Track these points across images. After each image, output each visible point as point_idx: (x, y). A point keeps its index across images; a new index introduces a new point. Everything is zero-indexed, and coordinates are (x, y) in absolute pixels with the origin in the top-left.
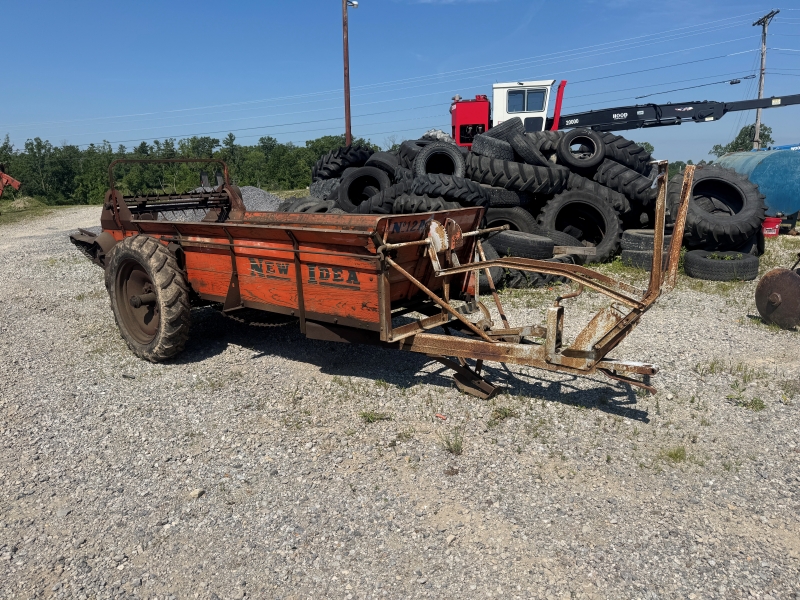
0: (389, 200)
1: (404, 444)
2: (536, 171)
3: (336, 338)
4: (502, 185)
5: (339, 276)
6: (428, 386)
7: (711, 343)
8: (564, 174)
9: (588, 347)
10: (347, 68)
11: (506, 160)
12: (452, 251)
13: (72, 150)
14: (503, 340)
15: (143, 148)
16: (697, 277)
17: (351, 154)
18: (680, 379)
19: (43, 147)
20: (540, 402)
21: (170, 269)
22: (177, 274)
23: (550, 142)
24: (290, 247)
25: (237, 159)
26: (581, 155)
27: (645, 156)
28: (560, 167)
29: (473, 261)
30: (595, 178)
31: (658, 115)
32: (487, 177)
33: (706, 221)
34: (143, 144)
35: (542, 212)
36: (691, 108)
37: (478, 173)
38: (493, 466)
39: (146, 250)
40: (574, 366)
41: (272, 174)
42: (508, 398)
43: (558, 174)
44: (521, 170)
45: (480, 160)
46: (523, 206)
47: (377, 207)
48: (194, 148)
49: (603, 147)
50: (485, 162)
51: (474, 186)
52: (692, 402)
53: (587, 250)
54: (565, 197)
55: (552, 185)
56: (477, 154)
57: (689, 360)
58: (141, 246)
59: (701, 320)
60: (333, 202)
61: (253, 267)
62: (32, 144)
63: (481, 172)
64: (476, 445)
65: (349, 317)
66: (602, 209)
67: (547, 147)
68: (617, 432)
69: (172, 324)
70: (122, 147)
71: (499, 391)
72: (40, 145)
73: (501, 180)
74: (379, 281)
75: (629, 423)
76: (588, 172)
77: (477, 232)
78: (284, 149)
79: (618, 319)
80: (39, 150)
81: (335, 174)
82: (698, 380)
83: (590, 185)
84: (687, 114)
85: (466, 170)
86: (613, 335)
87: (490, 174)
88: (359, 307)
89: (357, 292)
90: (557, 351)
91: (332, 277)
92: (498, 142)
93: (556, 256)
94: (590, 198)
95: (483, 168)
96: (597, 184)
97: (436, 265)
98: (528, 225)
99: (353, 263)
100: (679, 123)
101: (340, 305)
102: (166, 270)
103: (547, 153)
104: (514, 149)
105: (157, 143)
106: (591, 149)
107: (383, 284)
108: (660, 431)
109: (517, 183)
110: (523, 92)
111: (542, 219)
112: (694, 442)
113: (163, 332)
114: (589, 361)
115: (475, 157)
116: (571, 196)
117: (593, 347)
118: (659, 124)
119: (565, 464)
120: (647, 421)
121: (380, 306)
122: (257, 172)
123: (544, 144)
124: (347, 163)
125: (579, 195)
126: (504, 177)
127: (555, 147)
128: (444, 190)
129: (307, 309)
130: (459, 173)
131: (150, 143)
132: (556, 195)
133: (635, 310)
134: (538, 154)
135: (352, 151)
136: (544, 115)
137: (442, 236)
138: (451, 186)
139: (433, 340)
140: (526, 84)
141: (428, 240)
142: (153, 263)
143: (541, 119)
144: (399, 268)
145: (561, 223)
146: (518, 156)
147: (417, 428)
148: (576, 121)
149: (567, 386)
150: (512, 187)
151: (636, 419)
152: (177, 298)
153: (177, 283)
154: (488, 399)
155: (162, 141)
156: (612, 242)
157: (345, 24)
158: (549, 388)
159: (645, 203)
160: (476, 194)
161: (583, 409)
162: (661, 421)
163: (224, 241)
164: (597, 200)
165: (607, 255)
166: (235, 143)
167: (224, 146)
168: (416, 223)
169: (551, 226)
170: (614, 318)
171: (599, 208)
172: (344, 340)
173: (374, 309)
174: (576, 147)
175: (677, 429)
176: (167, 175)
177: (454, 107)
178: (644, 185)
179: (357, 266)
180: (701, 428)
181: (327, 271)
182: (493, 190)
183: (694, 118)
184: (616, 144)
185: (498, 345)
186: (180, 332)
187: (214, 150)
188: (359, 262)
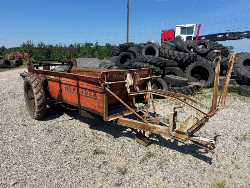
0: (131, 63)
1: (104, 167)
2: (184, 55)
3: (91, 117)
4: (172, 59)
5: (91, 93)
6: (125, 138)
7: (245, 125)
8: (195, 56)
9: (185, 131)
10: (128, 20)
11: (173, 50)
12: (136, 85)
13: (51, 46)
14: (153, 123)
15: (71, 46)
16: (243, 96)
17: (124, 48)
18: (229, 143)
19: (43, 45)
20: (167, 149)
21: (39, 87)
22: (42, 89)
23: (191, 44)
24: (76, 82)
25: (99, 50)
26: (202, 49)
27: (226, 50)
28: (194, 53)
29: (147, 89)
30: (207, 57)
31: (234, 36)
32: (166, 56)
33: (248, 74)
34: (71, 45)
35: (186, 69)
36: (246, 34)
37: (163, 55)
38: (137, 183)
39: (32, 80)
40: (180, 137)
41: (109, 54)
42: (155, 146)
43: (192, 56)
44: (179, 54)
45: (164, 50)
46: (179, 67)
47: (127, 66)
48: (86, 46)
49: (210, 46)
50: (166, 51)
51: (160, 59)
52: (233, 154)
53: (201, 83)
54: (195, 64)
55: (190, 59)
56: (164, 48)
57: (235, 133)
58: (30, 79)
59: (242, 114)
60: (115, 64)
61: (66, 88)
62: (40, 44)
63: (165, 54)
64: (133, 170)
65: (94, 110)
66: (208, 69)
67: (190, 46)
68: (196, 169)
69: (39, 107)
70: (65, 45)
71: (153, 142)
72: (42, 45)
73: (171, 57)
74: (103, 96)
75: (203, 164)
76: (204, 55)
77: (149, 78)
78: (112, 47)
79: (198, 120)
80: (42, 46)
81: (118, 54)
82: (237, 143)
83: (204, 60)
84: (244, 36)
85: (160, 54)
86: (196, 127)
87: (168, 55)
88: (97, 106)
89: (96, 100)
90: (173, 130)
91: (88, 94)
92: (171, 44)
93: (189, 86)
94: (204, 64)
95: (165, 53)
96: (207, 59)
97: (129, 91)
98: (181, 73)
99: (95, 89)
100: (241, 39)
101: (91, 105)
102: (38, 88)
103: (189, 48)
104: (176, 46)
105: (75, 44)
106: (206, 47)
107: (104, 98)
108: (216, 170)
109: (177, 58)
110: (186, 28)
111: (186, 72)
112: (231, 178)
113: (36, 110)
114: (186, 136)
115: (163, 49)
116: (197, 64)
117: (187, 131)
118: (234, 39)
119: (169, 185)
120: (211, 163)
121: (103, 107)
122: (104, 54)
123: (189, 45)
124: (122, 51)
125: (200, 63)
126: (173, 56)
127: (193, 46)
128: (149, 60)
129: (81, 105)
130: (157, 55)
131: (73, 44)
132: (192, 63)
133: (205, 117)
134: (185, 48)
135: (124, 47)
136: (193, 36)
137: (131, 80)
138: (151, 59)
139: (126, 121)
140: (187, 25)
141: (126, 81)
142: (33, 85)
143: (192, 37)
144: (111, 92)
145: (193, 73)
146: (178, 49)
147: (112, 159)
148: (204, 38)
149: (181, 142)
150: (175, 60)
151: (207, 162)
152: (41, 98)
153: (41, 93)
154: (146, 146)
155: (77, 44)
156: (211, 81)
157: (128, 6)
158: (173, 142)
159: (225, 67)
160: (160, 62)
161: (185, 154)
162: (217, 164)
163: (57, 78)
164: (207, 65)
165: (209, 86)
166: (98, 45)
167: (95, 45)
168: (120, 74)
169: (189, 74)
170: (196, 120)
171: (207, 68)
172: (94, 118)
173: (102, 108)
174: (201, 46)
175: (224, 169)
176: (78, 54)
177: (162, 33)
178: (225, 60)
179: (96, 90)
180: (235, 169)
181: (87, 91)
182: (168, 61)
183: (247, 37)
184: (215, 45)
185: (150, 125)
186: (42, 110)
187: (91, 47)
188: (96, 89)
